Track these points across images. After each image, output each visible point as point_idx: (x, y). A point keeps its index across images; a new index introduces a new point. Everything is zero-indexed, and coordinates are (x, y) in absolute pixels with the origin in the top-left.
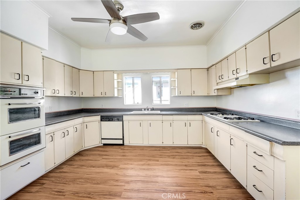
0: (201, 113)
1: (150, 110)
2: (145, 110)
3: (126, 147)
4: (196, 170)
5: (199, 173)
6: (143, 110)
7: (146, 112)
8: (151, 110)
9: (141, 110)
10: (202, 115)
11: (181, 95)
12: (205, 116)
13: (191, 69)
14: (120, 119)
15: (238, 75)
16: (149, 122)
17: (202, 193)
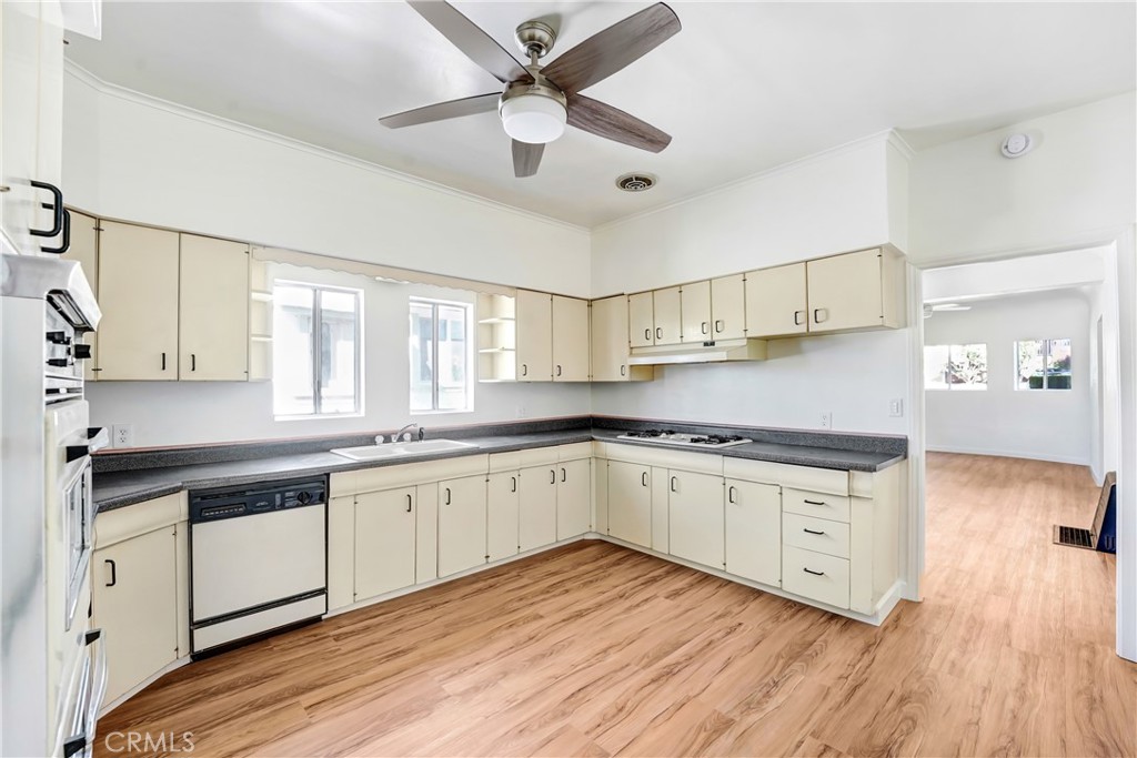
0: (586, 434)
1: (407, 437)
2: (387, 439)
3: (344, 622)
4: (655, 596)
5: (668, 600)
6: (380, 439)
7: (400, 450)
8: (412, 440)
9: (370, 440)
10: (592, 439)
11: (526, 379)
12: (604, 443)
13: (553, 294)
14: (312, 491)
15: (716, 336)
16: (443, 486)
17: (728, 633)
